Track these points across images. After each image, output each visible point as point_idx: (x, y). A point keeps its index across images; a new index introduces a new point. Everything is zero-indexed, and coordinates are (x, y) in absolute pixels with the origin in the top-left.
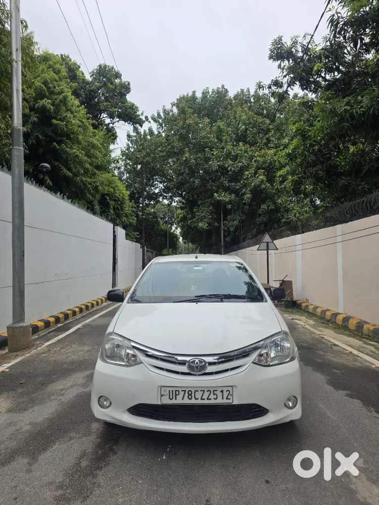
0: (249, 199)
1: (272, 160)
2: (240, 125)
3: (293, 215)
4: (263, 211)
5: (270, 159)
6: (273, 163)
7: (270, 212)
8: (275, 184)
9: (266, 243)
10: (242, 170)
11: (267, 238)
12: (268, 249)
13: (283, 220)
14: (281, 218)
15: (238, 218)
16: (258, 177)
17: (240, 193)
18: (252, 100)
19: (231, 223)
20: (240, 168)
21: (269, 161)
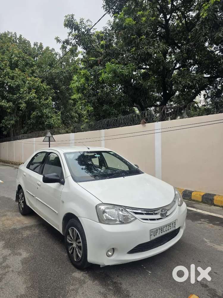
0: (25, 107)
1: (39, 85)
2: (13, 56)
3: (53, 120)
4: (34, 116)
5: (38, 84)
6: (40, 87)
7: (39, 118)
8: (41, 100)
9: (48, 137)
10: (18, 87)
11: (49, 134)
12: (49, 141)
13: (46, 123)
14: (44, 121)
15: (14, 119)
16: (32, 94)
17: (17, 102)
18: (18, 42)
19: (8, 122)
20: (17, 85)
21: (37, 85)
